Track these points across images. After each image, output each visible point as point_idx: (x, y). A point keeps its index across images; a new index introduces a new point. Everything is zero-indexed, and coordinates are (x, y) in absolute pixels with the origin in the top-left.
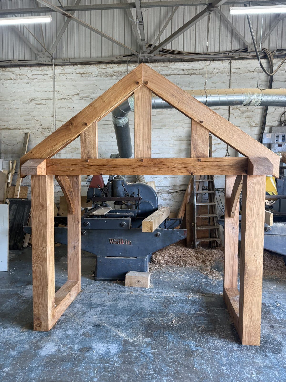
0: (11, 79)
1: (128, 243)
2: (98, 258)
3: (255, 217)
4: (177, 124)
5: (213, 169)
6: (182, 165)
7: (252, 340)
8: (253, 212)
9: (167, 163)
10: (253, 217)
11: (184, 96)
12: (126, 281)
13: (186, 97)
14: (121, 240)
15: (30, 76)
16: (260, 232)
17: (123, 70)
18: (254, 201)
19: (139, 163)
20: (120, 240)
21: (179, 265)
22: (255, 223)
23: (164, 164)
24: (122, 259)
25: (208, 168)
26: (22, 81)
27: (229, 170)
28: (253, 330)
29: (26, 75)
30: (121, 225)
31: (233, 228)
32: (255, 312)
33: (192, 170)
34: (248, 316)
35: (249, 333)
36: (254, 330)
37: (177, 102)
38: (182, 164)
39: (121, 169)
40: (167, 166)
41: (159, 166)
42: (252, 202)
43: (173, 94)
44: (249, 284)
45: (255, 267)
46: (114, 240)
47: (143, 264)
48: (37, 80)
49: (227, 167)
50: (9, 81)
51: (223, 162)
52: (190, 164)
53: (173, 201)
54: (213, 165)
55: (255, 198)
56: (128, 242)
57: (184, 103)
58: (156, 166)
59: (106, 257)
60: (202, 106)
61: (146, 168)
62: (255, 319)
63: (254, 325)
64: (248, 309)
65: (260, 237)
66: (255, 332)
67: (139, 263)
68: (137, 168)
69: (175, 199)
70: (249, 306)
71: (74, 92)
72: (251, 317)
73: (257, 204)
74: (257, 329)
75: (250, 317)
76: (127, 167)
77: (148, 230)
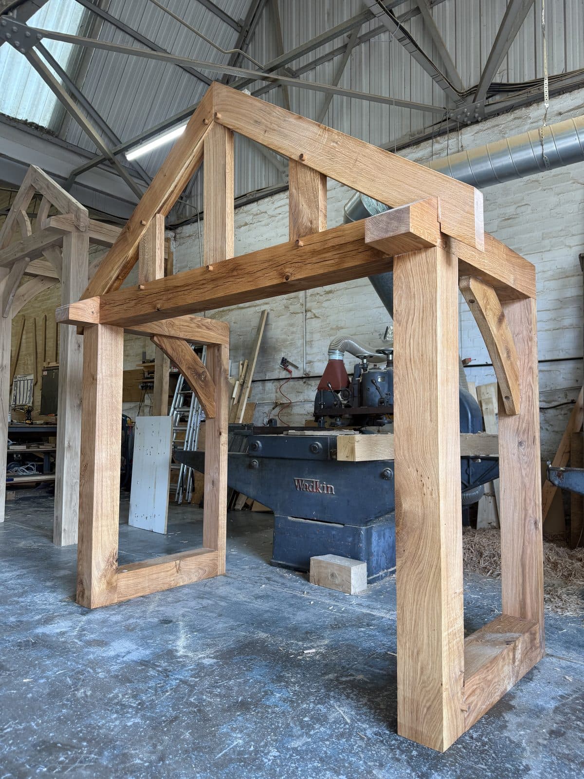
0: (246, 224)
1: (327, 491)
2: (277, 517)
3: (414, 362)
4: (550, 239)
5: (324, 258)
6: (270, 263)
7: (420, 728)
8: (408, 351)
9: (246, 264)
10: (409, 365)
11: (273, 116)
12: (312, 573)
13: (276, 117)
14: (315, 483)
15: (270, 213)
16: (429, 404)
17: (424, 155)
18: (410, 320)
19: (206, 275)
20: (313, 481)
21: (489, 573)
22: (415, 380)
23: (240, 267)
24: (316, 524)
25: (314, 260)
26: (259, 223)
27: (354, 253)
28: (422, 698)
29: (266, 212)
30: (313, 449)
31: (520, 444)
32: (425, 641)
33: (287, 270)
34: (409, 648)
35: (412, 703)
36: (426, 698)
37: (262, 133)
38: (270, 261)
39: (183, 292)
40: (247, 271)
41: (235, 273)
42: (405, 324)
43: (257, 119)
44: (406, 553)
45: (420, 504)
46: (302, 481)
47: (357, 541)
48: (281, 216)
49: (350, 247)
50: (243, 228)
51: (343, 236)
52: (283, 258)
53: (547, 430)
54: (324, 249)
55: (412, 312)
56: (327, 487)
57: (275, 130)
58: (230, 274)
59: (290, 518)
60: (303, 125)
61: (216, 283)
62: (428, 664)
63: (424, 682)
64: (408, 629)
65: (429, 418)
66: (428, 705)
67: (350, 537)
68: (204, 286)
69: (552, 425)
70: (411, 619)
71: (337, 222)
72: (415, 654)
73: (417, 330)
74: (433, 697)
75: (413, 652)
76: (190, 287)
77: (347, 457)
